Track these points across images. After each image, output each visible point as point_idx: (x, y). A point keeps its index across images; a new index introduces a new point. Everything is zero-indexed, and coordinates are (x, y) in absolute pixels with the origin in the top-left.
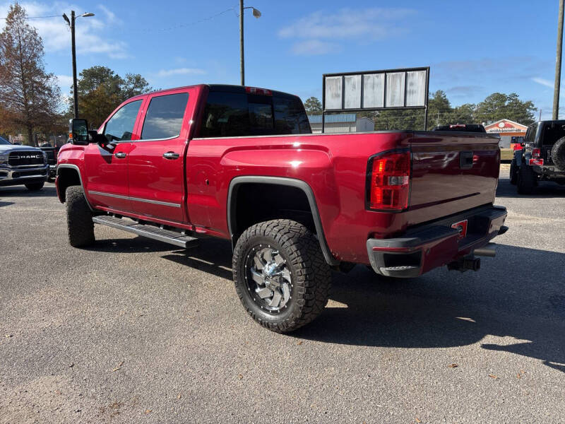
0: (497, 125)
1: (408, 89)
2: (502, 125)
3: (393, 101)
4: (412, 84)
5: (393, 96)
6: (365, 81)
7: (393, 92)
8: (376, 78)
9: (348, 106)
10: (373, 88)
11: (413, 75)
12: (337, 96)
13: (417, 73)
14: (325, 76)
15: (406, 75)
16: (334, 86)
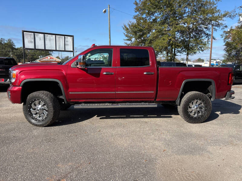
0: (47, 58)
1: (66, 43)
2: (49, 58)
3: (59, 47)
4: (67, 41)
5: (59, 46)
6: (46, 37)
7: (59, 44)
8: (51, 37)
9: (38, 47)
10: (50, 41)
11: (67, 38)
12: (32, 42)
13: (69, 37)
14: (23, 31)
15: (65, 38)
16: (30, 37)
